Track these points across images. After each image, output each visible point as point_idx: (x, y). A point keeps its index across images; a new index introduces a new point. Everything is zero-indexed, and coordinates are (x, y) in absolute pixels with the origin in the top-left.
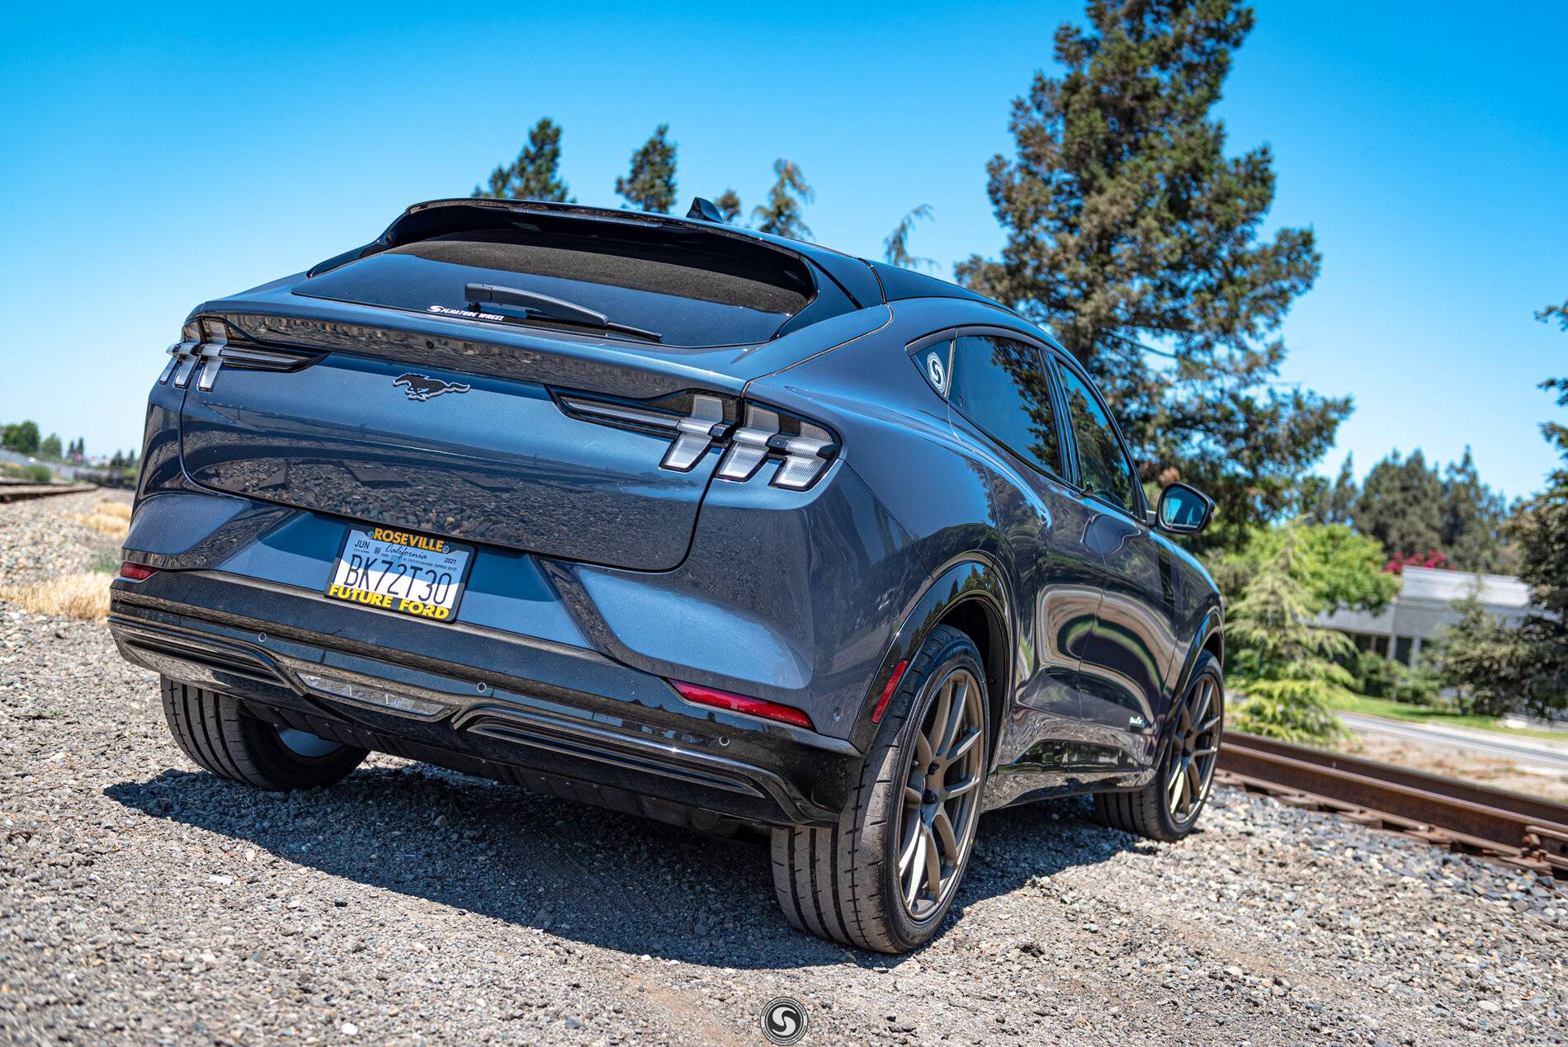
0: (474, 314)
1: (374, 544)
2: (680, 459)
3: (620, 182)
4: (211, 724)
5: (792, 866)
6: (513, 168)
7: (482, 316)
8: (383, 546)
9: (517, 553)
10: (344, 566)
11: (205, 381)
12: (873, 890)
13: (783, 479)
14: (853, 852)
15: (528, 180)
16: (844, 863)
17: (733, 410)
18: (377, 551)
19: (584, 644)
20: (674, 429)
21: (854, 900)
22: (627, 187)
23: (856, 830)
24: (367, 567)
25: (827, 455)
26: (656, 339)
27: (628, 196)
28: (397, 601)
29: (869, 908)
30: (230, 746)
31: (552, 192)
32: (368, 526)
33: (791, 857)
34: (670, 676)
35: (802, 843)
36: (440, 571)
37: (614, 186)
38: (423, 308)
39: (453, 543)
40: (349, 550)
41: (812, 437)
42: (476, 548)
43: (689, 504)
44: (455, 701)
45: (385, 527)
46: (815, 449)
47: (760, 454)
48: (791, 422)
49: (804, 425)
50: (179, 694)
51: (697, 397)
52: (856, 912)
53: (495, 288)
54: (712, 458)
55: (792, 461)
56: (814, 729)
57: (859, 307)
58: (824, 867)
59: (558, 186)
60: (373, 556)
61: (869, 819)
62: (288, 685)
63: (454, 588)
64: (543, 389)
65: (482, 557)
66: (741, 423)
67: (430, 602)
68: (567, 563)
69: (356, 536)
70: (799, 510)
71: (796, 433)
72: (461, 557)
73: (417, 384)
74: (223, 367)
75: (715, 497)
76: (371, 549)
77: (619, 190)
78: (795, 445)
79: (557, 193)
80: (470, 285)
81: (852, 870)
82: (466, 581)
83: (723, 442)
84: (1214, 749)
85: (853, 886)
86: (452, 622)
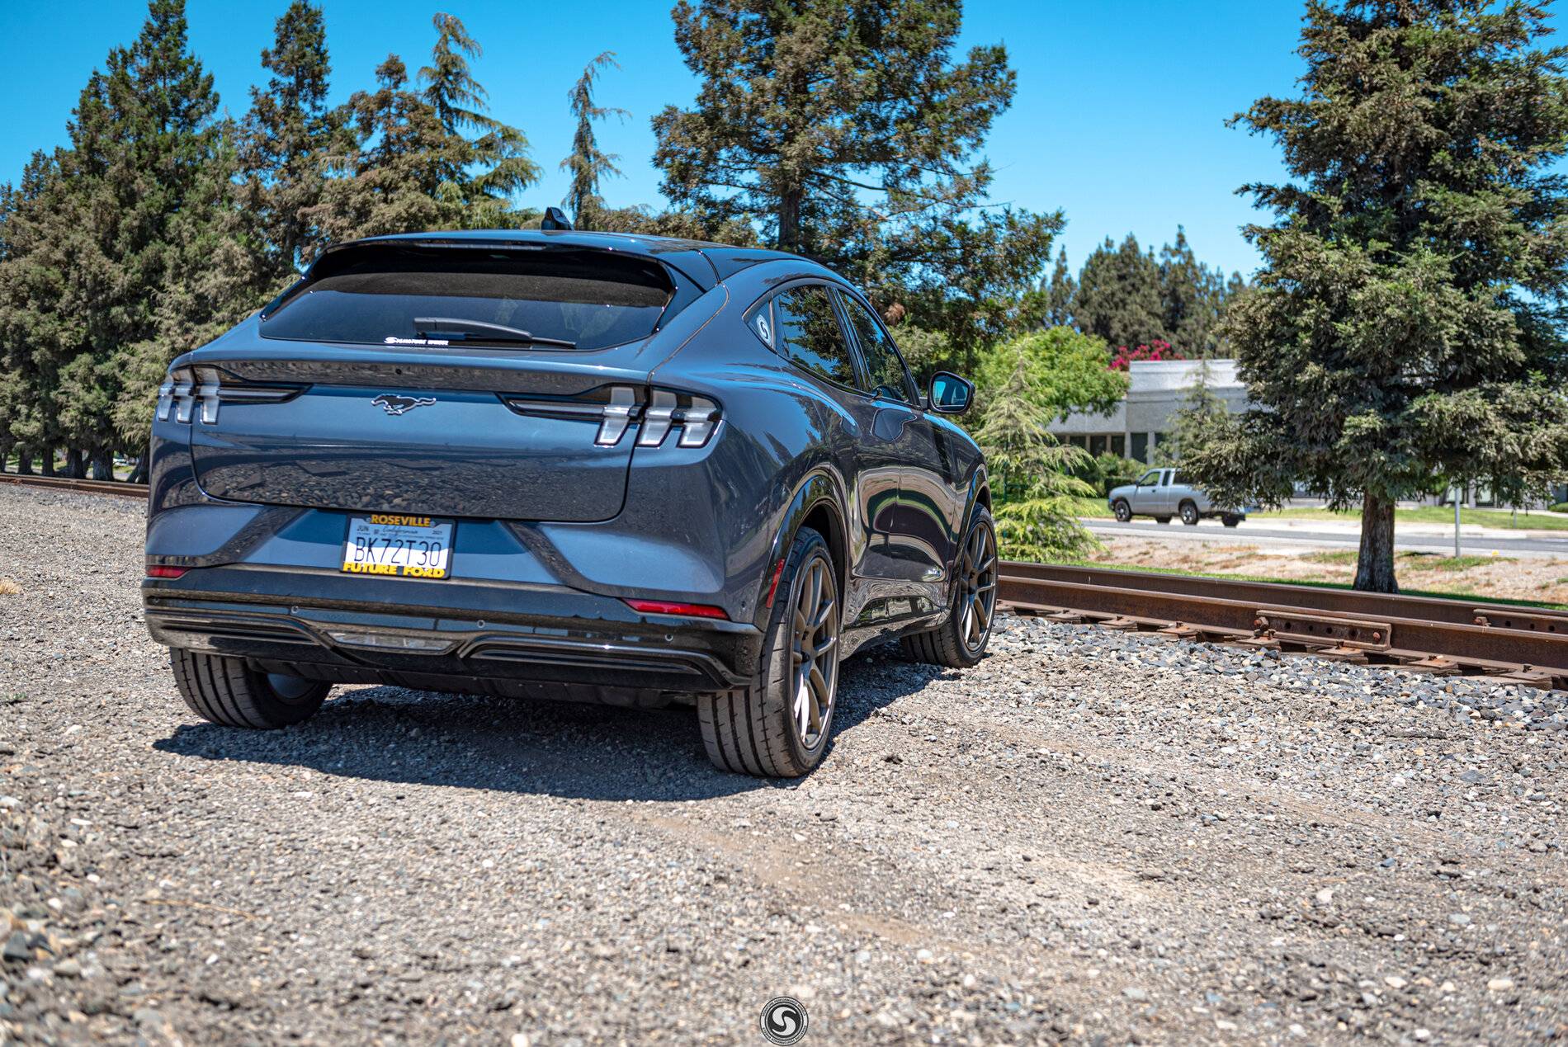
0: (423, 342)
1: (372, 527)
2: (608, 437)
3: (265, 55)
4: (220, 683)
5: (716, 723)
6: (136, 49)
7: (431, 342)
8: (381, 527)
9: (489, 520)
10: (351, 547)
11: (208, 416)
12: (780, 731)
13: (685, 441)
14: (762, 705)
15: (156, 59)
16: (756, 713)
17: (641, 393)
18: (376, 532)
19: (553, 581)
20: (601, 415)
21: (766, 740)
22: (274, 59)
23: (762, 688)
24: (370, 545)
25: (714, 418)
26: (572, 347)
27: (276, 69)
28: (401, 568)
29: (777, 744)
30: (238, 699)
31: (185, 69)
32: (365, 514)
33: (715, 715)
34: (622, 597)
35: (722, 705)
36: (430, 542)
37: (260, 59)
38: (379, 340)
39: (438, 519)
40: (353, 533)
41: (701, 408)
42: (457, 520)
43: (620, 469)
44: (463, 637)
45: (379, 513)
46: (705, 415)
47: (665, 425)
48: (684, 398)
49: (694, 399)
50: (189, 665)
51: (614, 390)
52: (768, 749)
53: (439, 320)
54: (632, 433)
55: (690, 427)
56: (729, 619)
57: (704, 292)
58: (741, 720)
59: (191, 61)
60: (373, 537)
61: (771, 679)
62: (317, 643)
63: (445, 553)
64: (494, 397)
65: (462, 527)
66: (648, 404)
67: (427, 566)
68: (533, 523)
69: (356, 523)
70: (702, 463)
71: (689, 406)
72: (446, 529)
73: (393, 402)
74: (222, 403)
75: (639, 461)
76: (371, 531)
77: (266, 63)
78: (691, 415)
79: (190, 69)
80: (417, 320)
81: (763, 718)
82: (453, 546)
83: (637, 420)
84: (993, 584)
85: (765, 730)
86: (448, 578)
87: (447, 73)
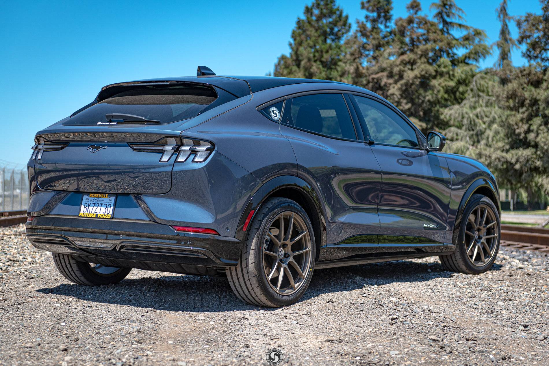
0: (109, 123)
1: (90, 199)
2: (165, 159)
3: (363, 4)
5: (233, 281)
6: (313, 6)
7: (111, 123)
8: (92, 199)
9: (128, 195)
10: (83, 207)
11: (39, 157)
12: (257, 285)
13: (196, 160)
14: (248, 273)
15: (322, 9)
16: (246, 278)
17: (178, 139)
18: (91, 200)
19: (148, 219)
20: (162, 150)
21: (253, 289)
22: (366, 5)
23: (247, 266)
24: (89, 206)
25: (210, 150)
26: (159, 123)
27: (368, 9)
28: (97, 215)
29: (258, 291)
31: (335, 13)
32: (88, 193)
33: (232, 279)
34: (171, 224)
35: (234, 273)
36: (108, 204)
37: (360, 6)
38: (95, 124)
39: (110, 194)
40: (84, 202)
41: (204, 145)
42: (117, 195)
43: (166, 173)
44: (115, 242)
45: (92, 193)
46: (205, 149)
47: (189, 153)
48: (197, 142)
49: (201, 142)
50: (58, 258)
51: (168, 139)
52: (255, 293)
53: (113, 114)
54: (174, 157)
55: (199, 154)
56: (219, 235)
57: (238, 98)
58: (241, 280)
59: (338, 9)
60: (90, 202)
61: (250, 262)
62: (73, 246)
63: (112, 208)
64: (126, 144)
65: (119, 198)
66: (182, 145)
67: (106, 213)
68: (139, 195)
69: (85, 197)
70: (202, 168)
71: (199, 145)
72: (113, 198)
73: (93, 148)
74: (44, 151)
75: (177, 168)
76: (89, 200)
77: (363, 7)
78: (198, 149)
79: (338, 13)
80: (107, 114)
81: (249, 279)
82: (115, 206)
83: (177, 151)
84: (496, 235)
85: (251, 285)
86: (112, 218)
87: (445, 5)
